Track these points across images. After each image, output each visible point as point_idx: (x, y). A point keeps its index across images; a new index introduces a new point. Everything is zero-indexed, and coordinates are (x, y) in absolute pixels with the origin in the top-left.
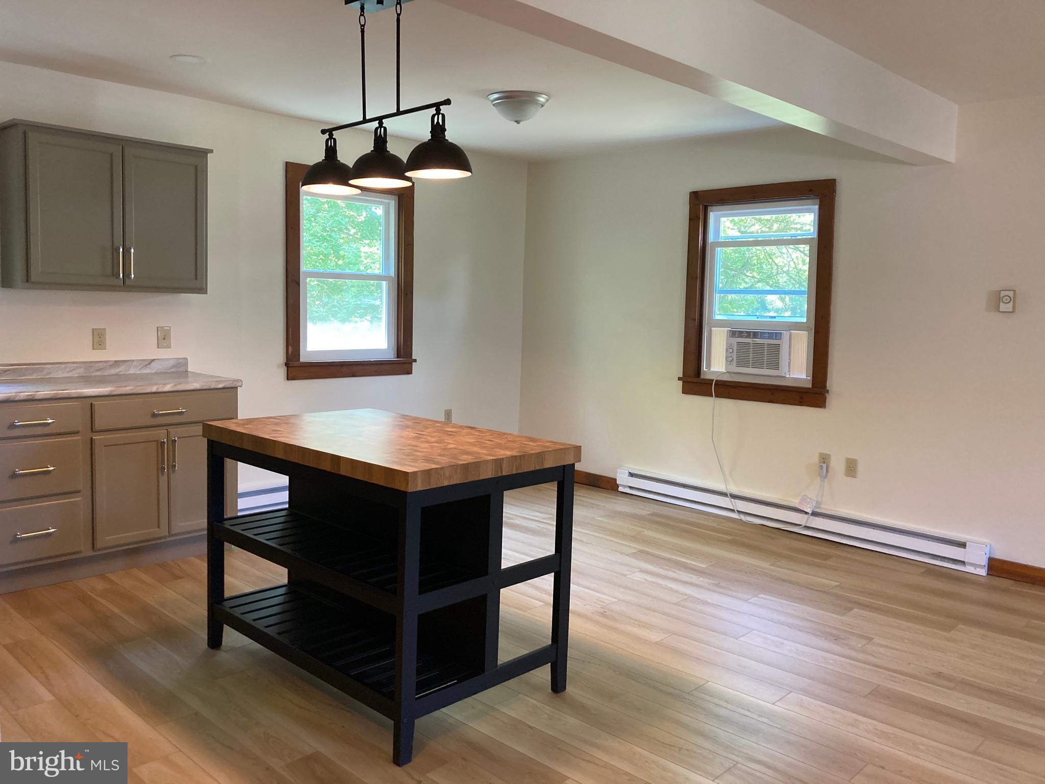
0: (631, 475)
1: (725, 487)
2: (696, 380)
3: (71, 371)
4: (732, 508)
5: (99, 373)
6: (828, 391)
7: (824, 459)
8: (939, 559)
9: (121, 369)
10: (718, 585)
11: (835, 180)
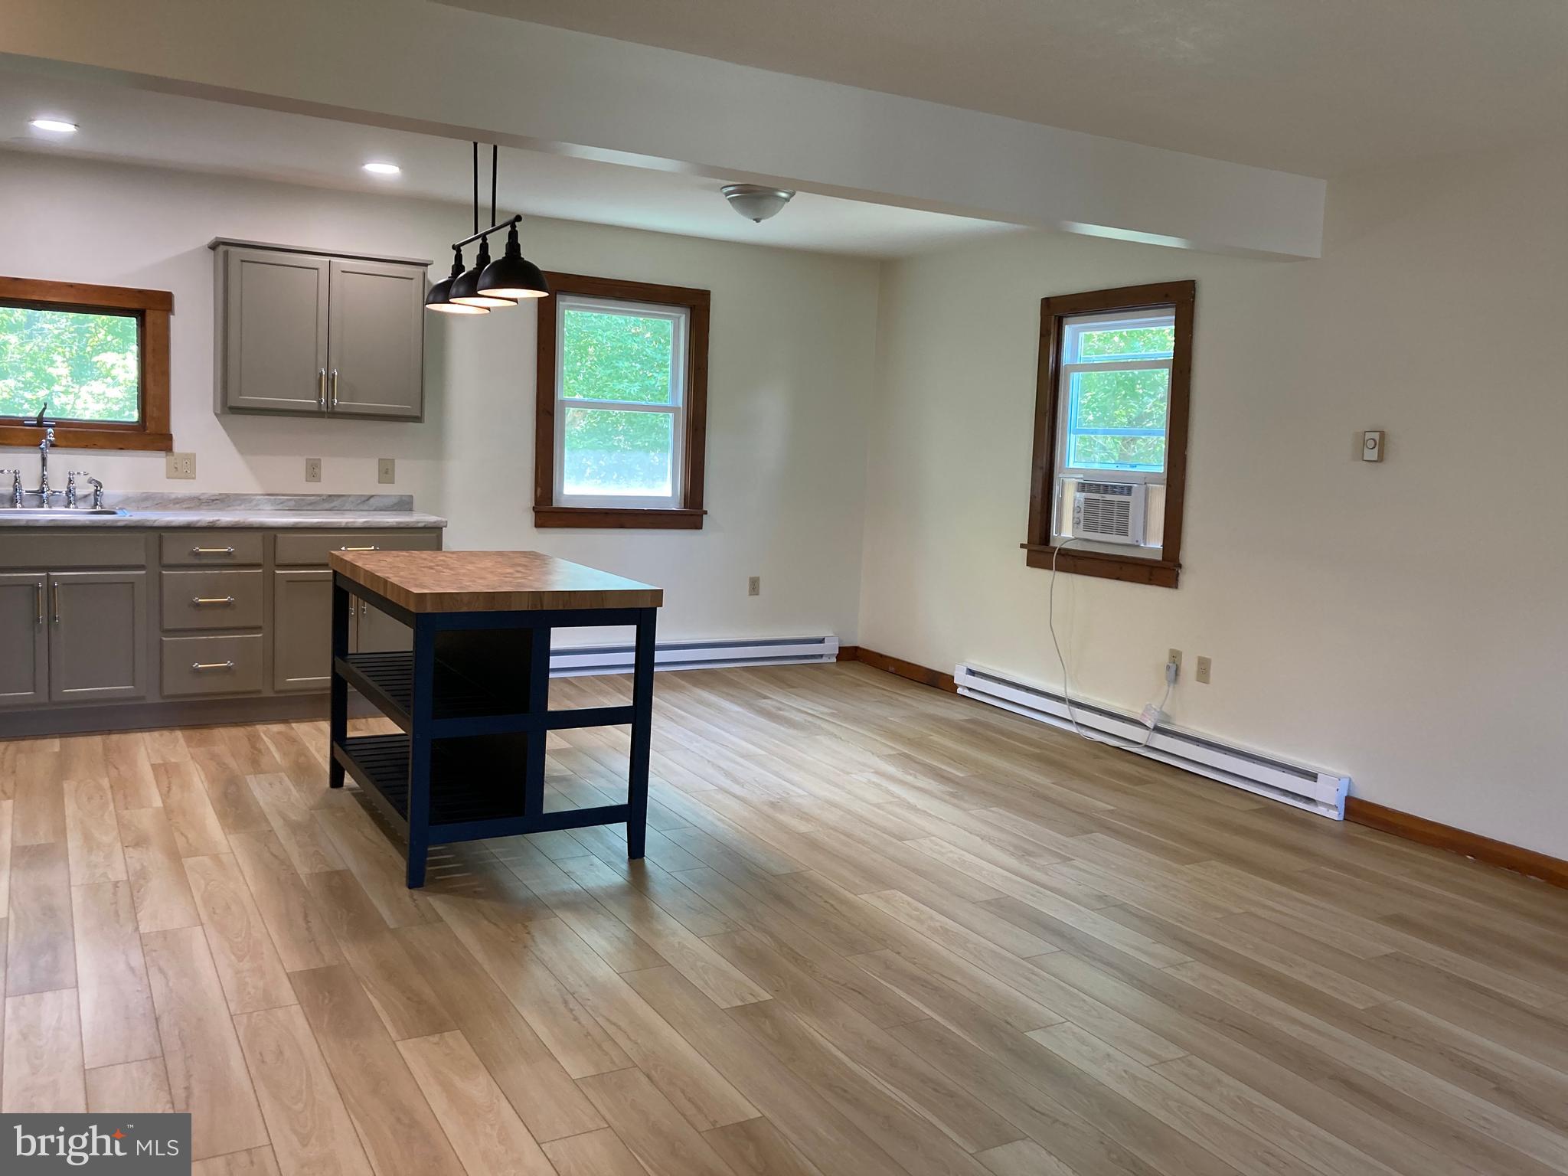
0: (972, 672)
1: (1063, 689)
2: (1042, 548)
3: (281, 504)
4: (1071, 719)
5: (310, 508)
6: (1180, 566)
7: (1175, 657)
8: (1291, 795)
9: (335, 505)
10: (953, 795)
11: (1193, 282)
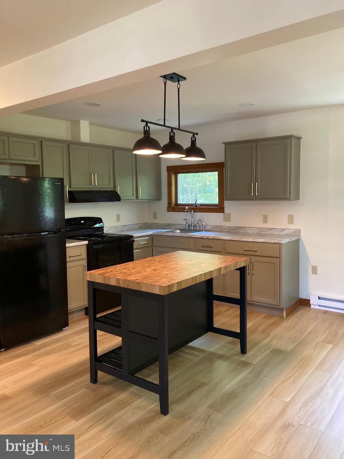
3: (254, 231)
5: (263, 233)
9: (272, 232)
